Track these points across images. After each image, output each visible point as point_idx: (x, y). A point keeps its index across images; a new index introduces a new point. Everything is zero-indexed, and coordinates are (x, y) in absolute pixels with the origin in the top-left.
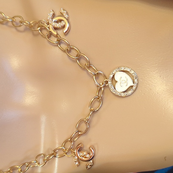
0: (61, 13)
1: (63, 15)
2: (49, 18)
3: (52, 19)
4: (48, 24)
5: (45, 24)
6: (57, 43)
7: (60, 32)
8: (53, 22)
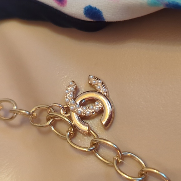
0: (90, 84)
1: (95, 88)
2: (69, 99)
3: (75, 99)
4: (67, 110)
5: (62, 111)
6: (91, 150)
7: (94, 123)
8: (78, 106)
